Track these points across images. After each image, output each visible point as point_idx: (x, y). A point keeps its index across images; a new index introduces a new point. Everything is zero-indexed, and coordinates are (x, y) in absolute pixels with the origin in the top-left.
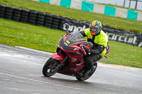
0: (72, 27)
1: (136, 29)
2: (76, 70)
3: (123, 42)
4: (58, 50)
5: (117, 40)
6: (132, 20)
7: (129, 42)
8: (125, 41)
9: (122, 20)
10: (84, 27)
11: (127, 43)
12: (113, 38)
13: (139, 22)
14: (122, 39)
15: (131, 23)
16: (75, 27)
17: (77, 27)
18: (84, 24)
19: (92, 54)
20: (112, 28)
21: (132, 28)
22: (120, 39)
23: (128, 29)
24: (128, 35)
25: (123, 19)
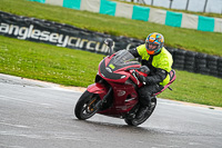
0: (12, 27)
1: (113, 30)
2: (125, 108)
3: (94, 51)
4: (98, 78)
5: (84, 48)
6: (107, 16)
7: (102, 50)
8: (97, 49)
9: (91, 16)
10: (32, 27)
11: (99, 52)
12: (77, 45)
13: (119, 18)
14: (92, 45)
15: (106, 20)
16: (17, 28)
17: (20, 27)
18: (31, 23)
19: (149, 84)
20: (76, 29)
21: (108, 29)
22: (88, 47)
23: (101, 29)
24: (101, 39)
25: (92, 13)
